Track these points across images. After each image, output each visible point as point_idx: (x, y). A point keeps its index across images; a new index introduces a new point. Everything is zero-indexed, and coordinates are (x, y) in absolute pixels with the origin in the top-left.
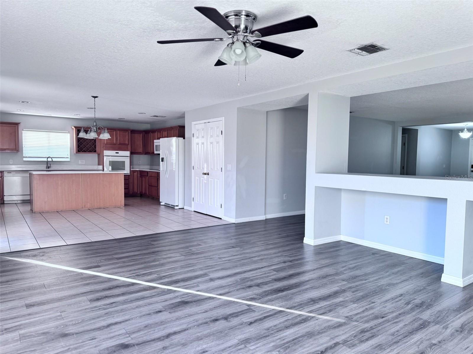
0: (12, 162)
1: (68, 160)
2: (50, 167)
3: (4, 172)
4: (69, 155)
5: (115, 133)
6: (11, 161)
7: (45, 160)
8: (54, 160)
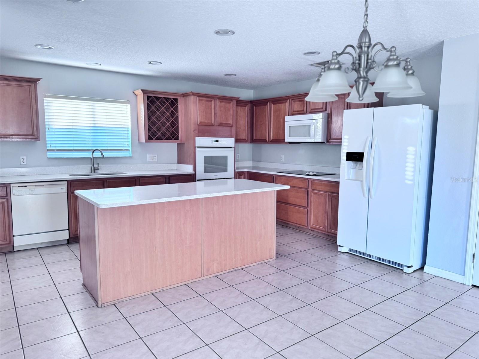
0: (25, 160)
1: (128, 154)
2: (98, 169)
3: (12, 185)
4: (130, 145)
5: (212, 103)
6: (23, 159)
7: (89, 155)
8: (106, 154)
